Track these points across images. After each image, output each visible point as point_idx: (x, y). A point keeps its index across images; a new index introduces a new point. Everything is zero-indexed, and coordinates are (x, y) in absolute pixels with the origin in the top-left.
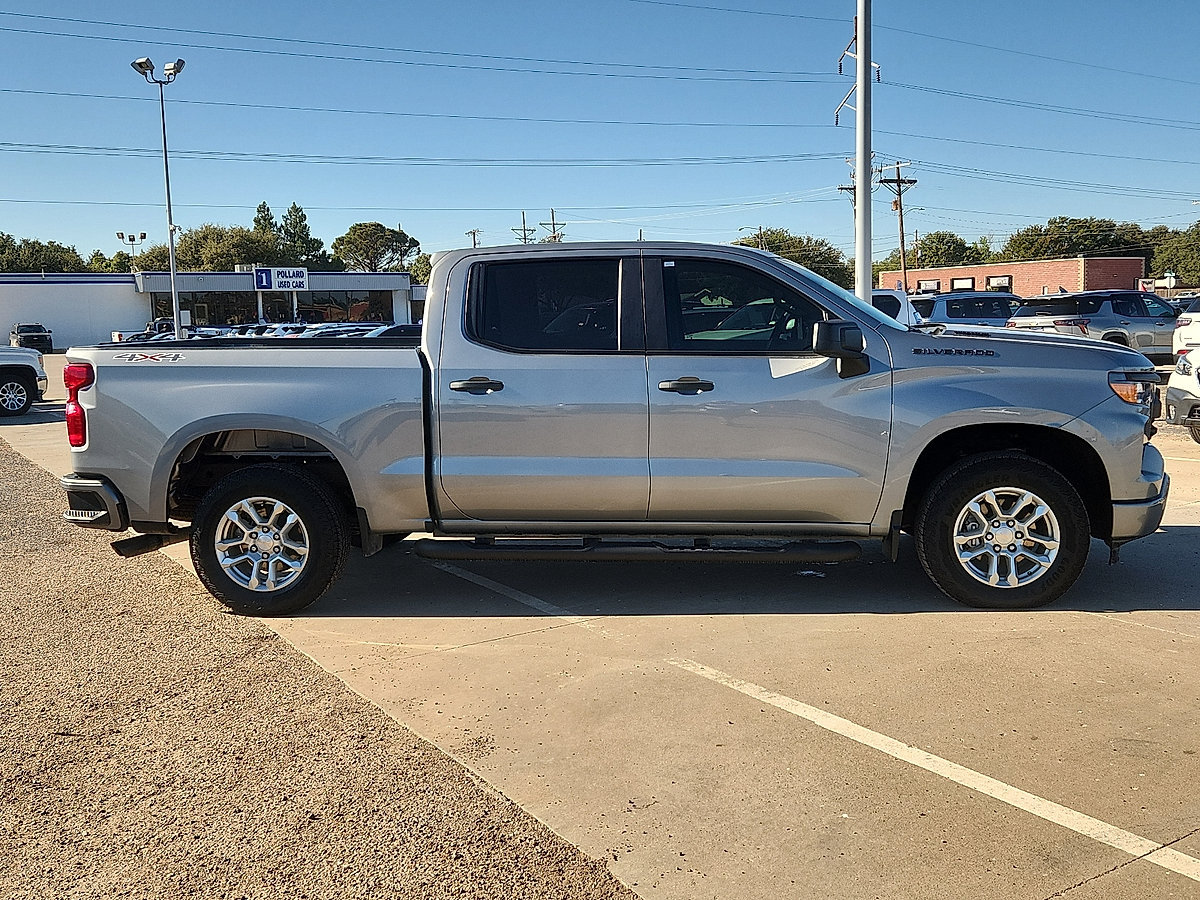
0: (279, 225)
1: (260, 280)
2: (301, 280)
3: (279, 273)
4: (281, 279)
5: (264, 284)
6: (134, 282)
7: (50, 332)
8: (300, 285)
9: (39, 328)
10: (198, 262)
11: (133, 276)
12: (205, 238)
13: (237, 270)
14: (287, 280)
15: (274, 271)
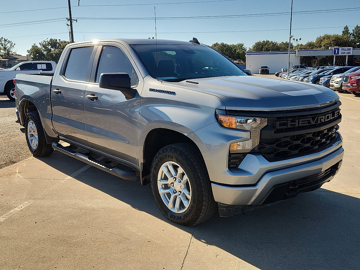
0: (351, 33)
1: (335, 52)
2: (350, 51)
3: (342, 49)
4: (342, 51)
5: (336, 53)
6: (296, 53)
7: (269, 68)
8: (349, 53)
9: (266, 67)
10: (320, 46)
11: (296, 51)
12: (324, 39)
13: (330, 49)
14: (345, 51)
15: (340, 48)
